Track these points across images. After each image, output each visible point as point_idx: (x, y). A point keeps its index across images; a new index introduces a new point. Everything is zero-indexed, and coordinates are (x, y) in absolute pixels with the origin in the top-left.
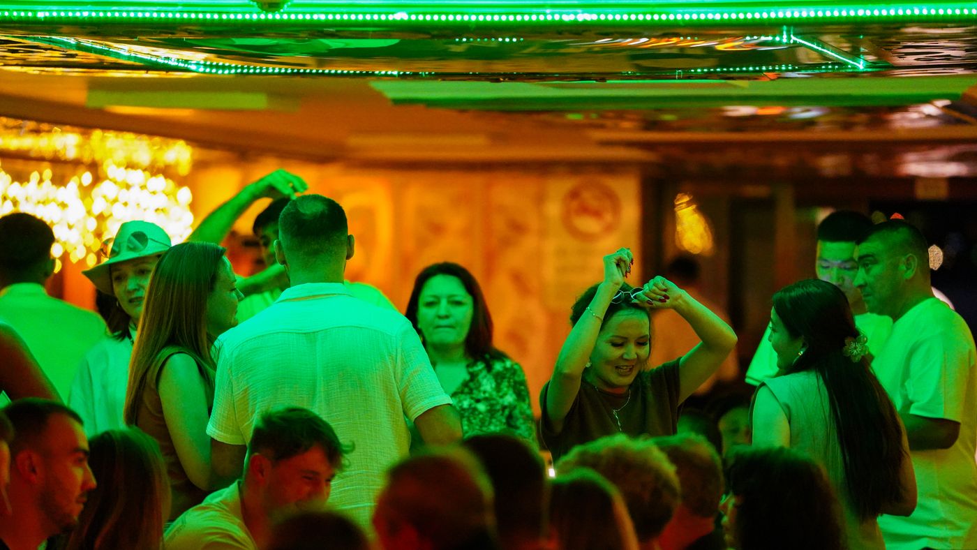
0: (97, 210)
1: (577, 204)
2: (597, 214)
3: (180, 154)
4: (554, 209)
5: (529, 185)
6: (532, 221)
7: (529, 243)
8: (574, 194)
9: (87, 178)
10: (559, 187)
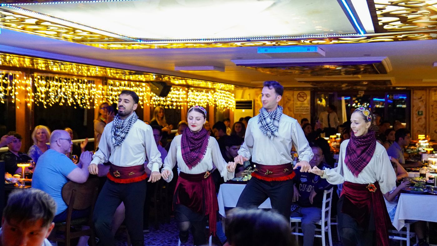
0: (214, 97)
1: (299, 96)
2: (303, 97)
3: (232, 87)
4: (295, 97)
5: (291, 92)
6: (292, 99)
7: (291, 102)
8: (299, 94)
9: (213, 92)
10: (296, 93)
